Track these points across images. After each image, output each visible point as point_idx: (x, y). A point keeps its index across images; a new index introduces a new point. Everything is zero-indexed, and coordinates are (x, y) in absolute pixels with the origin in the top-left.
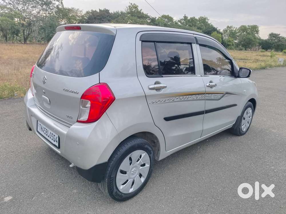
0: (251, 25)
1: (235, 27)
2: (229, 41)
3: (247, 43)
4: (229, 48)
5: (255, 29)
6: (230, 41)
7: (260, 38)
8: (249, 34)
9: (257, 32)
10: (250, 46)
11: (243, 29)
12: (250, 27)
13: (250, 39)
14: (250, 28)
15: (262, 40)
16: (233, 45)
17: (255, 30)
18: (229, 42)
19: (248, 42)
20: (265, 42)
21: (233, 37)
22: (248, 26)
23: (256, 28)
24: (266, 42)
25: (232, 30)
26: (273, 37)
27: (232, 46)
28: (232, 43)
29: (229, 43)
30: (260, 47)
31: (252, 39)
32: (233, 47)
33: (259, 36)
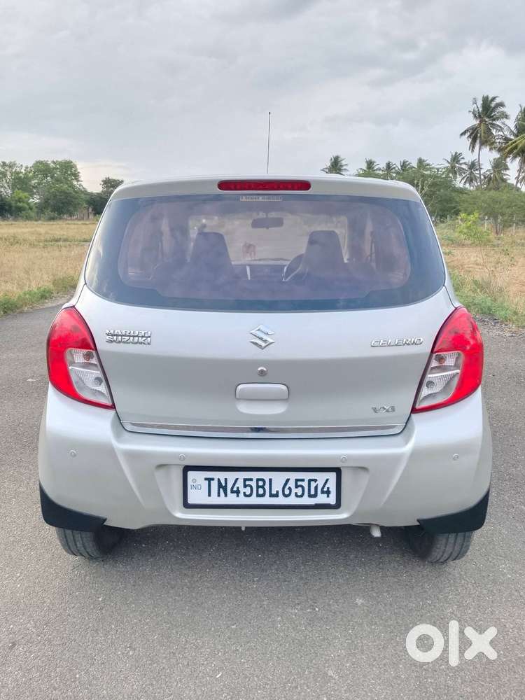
0: (60, 160)
1: (22, 166)
2: (20, 200)
3: (63, 203)
4: (22, 217)
5: (68, 169)
6: (20, 198)
7: (86, 191)
8: (58, 180)
9: (76, 176)
10: (71, 209)
11: (42, 169)
12: (58, 166)
13: (67, 193)
14: (58, 168)
15: (91, 194)
16: (31, 209)
17: (69, 172)
18: (20, 202)
19: (64, 201)
20: (98, 199)
21: (24, 190)
22: (53, 162)
23: (72, 167)
24: (101, 198)
25: (18, 173)
26: (111, 187)
27: (30, 211)
28: (28, 204)
29: (21, 204)
30: (90, 210)
31: (71, 193)
32: (33, 214)
33: (81, 185)
